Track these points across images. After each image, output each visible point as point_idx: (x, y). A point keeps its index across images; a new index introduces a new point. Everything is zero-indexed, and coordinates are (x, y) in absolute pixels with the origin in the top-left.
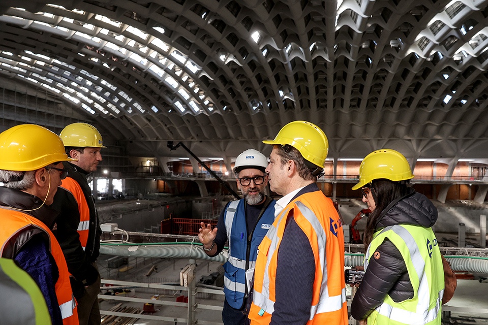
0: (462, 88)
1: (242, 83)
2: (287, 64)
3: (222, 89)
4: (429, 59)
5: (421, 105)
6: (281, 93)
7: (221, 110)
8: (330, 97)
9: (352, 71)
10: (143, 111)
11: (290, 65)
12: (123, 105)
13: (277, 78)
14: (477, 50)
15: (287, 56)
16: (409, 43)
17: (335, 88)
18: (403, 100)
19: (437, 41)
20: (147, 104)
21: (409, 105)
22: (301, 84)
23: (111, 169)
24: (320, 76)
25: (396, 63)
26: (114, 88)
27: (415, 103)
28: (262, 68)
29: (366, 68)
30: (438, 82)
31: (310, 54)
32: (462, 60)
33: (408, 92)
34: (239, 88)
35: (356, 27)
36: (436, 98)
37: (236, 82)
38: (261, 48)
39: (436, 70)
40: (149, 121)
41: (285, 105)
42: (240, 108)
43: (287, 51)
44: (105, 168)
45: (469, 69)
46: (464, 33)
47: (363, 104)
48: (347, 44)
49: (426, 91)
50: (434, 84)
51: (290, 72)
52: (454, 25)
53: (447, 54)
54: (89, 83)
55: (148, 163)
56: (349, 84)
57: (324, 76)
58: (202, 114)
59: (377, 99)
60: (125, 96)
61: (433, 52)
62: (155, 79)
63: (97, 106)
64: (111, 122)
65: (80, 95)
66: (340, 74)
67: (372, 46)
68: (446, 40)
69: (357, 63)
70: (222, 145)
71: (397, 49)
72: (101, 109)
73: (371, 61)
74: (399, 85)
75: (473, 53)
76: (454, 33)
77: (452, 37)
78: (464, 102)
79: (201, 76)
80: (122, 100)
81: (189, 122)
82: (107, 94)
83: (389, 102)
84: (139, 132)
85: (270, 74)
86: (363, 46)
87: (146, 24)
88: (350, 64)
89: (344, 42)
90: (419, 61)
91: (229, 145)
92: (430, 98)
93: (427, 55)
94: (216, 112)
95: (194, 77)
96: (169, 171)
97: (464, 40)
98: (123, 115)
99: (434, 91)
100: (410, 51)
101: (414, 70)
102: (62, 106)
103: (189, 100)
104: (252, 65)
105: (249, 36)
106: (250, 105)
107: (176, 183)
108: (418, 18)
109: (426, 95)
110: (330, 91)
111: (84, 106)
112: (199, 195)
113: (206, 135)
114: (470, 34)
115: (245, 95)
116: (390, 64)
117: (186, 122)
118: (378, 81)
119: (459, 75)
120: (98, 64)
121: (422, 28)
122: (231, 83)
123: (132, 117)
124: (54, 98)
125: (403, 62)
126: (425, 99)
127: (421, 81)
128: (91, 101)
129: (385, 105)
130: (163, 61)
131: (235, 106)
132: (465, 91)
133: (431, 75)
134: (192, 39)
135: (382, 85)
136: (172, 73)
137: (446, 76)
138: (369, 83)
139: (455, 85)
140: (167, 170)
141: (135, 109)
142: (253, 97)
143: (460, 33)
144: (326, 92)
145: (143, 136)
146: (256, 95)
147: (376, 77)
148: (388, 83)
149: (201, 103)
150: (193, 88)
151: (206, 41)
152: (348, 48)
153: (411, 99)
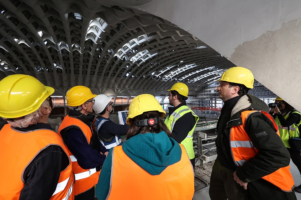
0: (132, 71)
1: (30, 57)
2: (59, 51)
3: (15, 57)
5: (119, 76)
6: (55, 65)
7: (14, 69)
8: (81, 69)
9: (91, 60)
13: (53, 57)
14: (138, 59)
15: (59, 47)
16: (116, 52)
17: (83, 66)
18: (112, 74)
19: (126, 53)
21: (114, 76)
22: (66, 62)
24: (76, 59)
25: (110, 59)
27: (116, 75)
28: (44, 50)
29: (98, 59)
30: (125, 68)
31: (72, 48)
32: (133, 61)
33: (114, 71)
34: (28, 59)
35: (95, 41)
36: (124, 74)
37: (26, 55)
38: (44, 40)
39: (124, 64)
41: (57, 71)
42: (29, 70)
43: (59, 45)
45: (135, 65)
46: (134, 52)
47: (96, 74)
49: (120, 71)
50: (123, 69)
51: (61, 55)
52: (131, 49)
53: (128, 58)
56: (90, 65)
57: (78, 60)
59: (102, 72)
61: (124, 57)
66: (86, 60)
67: (101, 50)
68: (128, 53)
69: (94, 56)
71: (111, 53)
73: (100, 57)
74: (111, 68)
75: (136, 60)
76: (131, 51)
77: (130, 52)
78: (133, 76)
85: (48, 54)
86: (97, 50)
88: (91, 56)
89: (89, 46)
92: (122, 74)
93: (122, 58)
94: (10, 70)
99: (123, 72)
100: (115, 55)
101: (117, 63)
104: (37, 48)
106: (36, 69)
108: (119, 43)
109: (120, 73)
110: (81, 67)
116: (108, 59)
118: (102, 65)
119: (132, 66)
121: (121, 47)
122: (22, 55)
125: (112, 59)
127: (119, 67)
129: (105, 75)
131: (25, 68)
132: (133, 73)
133: (122, 65)
135: (104, 67)
137: (127, 67)
138: (98, 65)
139: (130, 70)
144: (79, 67)
146: (39, 64)
147: (102, 63)
151: (3, 28)
152: (90, 50)
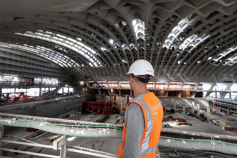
0: (184, 59)
1: (110, 57)
2: (123, 51)
3: (104, 59)
4: (171, 49)
5: (170, 64)
6: (123, 61)
7: (104, 66)
9: (145, 53)
10: (79, 66)
11: (124, 51)
12: (72, 64)
13: (121, 55)
14: (187, 45)
15: (123, 48)
16: (163, 43)
18: (164, 63)
19: (172, 43)
20: (80, 64)
21: (166, 64)
22: (129, 57)
23: (69, 85)
24: (135, 55)
25: (160, 50)
26: (69, 58)
27: (168, 64)
28: (115, 52)
29: (150, 52)
30: (175, 57)
31: (130, 48)
32: (182, 49)
33: (165, 60)
34: (109, 59)
35: (143, 38)
36: (175, 62)
37: (108, 57)
38: (114, 46)
39: (174, 53)
40: (81, 69)
41: (125, 64)
42: (111, 66)
43: (123, 47)
44: (66, 84)
45: (185, 52)
46: (181, 40)
48: (142, 44)
49: (171, 60)
50: (174, 57)
51: (125, 53)
52: (177, 37)
53: (177, 47)
54: (60, 57)
55: (82, 83)
57: (136, 55)
58: (98, 67)
60: (73, 61)
61: (172, 46)
62: (82, 56)
63: (64, 64)
64: (69, 69)
65: (58, 60)
66: (141, 54)
67: (151, 45)
68: (176, 42)
70: (105, 77)
71: (159, 45)
72: (65, 65)
73: (151, 50)
74: (162, 58)
75: (186, 47)
76: (178, 40)
78: (185, 63)
79: (96, 54)
80: (72, 62)
81: (94, 70)
82: (67, 60)
83: (159, 63)
84: (78, 73)
85: (118, 54)
86: (148, 45)
87: (75, 37)
88: (144, 51)
90: (168, 49)
91: (108, 77)
92: (173, 62)
93: (170, 47)
94: (103, 66)
95: (94, 55)
96: (88, 86)
97: (182, 42)
98: (73, 67)
99: (174, 60)
100: (164, 46)
101: (166, 53)
102: (52, 64)
103: (94, 63)
104: (113, 51)
105: (109, 41)
106: (114, 64)
107: (91, 90)
109: (172, 61)
111: (60, 64)
112: (98, 93)
113: (100, 74)
114: (183, 40)
115: (111, 61)
116: (158, 51)
117: (93, 70)
118: (155, 57)
119: (182, 54)
120: (62, 50)
121: (166, 38)
122: (107, 57)
123: (76, 68)
124: (49, 61)
125: (162, 50)
126: (171, 62)
127: (169, 56)
128: (62, 63)
130: (83, 50)
131: (109, 65)
132: (185, 60)
133: (172, 54)
134: (91, 42)
136: (87, 54)
137: (178, 55)
139: (181, 58)
140: (88, 85)
141: (76, 65)
142: (114, 62)
143: (180, 40)
145: (80, 74)
146: (115, 61)
147: (154, 55)
148: (158, 57)
149: (98, 63)
150: (95, 59)
151: (96, 43)
153: (167, 62)
